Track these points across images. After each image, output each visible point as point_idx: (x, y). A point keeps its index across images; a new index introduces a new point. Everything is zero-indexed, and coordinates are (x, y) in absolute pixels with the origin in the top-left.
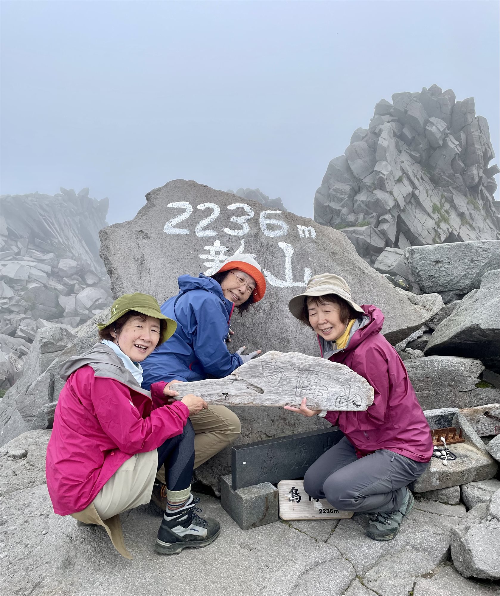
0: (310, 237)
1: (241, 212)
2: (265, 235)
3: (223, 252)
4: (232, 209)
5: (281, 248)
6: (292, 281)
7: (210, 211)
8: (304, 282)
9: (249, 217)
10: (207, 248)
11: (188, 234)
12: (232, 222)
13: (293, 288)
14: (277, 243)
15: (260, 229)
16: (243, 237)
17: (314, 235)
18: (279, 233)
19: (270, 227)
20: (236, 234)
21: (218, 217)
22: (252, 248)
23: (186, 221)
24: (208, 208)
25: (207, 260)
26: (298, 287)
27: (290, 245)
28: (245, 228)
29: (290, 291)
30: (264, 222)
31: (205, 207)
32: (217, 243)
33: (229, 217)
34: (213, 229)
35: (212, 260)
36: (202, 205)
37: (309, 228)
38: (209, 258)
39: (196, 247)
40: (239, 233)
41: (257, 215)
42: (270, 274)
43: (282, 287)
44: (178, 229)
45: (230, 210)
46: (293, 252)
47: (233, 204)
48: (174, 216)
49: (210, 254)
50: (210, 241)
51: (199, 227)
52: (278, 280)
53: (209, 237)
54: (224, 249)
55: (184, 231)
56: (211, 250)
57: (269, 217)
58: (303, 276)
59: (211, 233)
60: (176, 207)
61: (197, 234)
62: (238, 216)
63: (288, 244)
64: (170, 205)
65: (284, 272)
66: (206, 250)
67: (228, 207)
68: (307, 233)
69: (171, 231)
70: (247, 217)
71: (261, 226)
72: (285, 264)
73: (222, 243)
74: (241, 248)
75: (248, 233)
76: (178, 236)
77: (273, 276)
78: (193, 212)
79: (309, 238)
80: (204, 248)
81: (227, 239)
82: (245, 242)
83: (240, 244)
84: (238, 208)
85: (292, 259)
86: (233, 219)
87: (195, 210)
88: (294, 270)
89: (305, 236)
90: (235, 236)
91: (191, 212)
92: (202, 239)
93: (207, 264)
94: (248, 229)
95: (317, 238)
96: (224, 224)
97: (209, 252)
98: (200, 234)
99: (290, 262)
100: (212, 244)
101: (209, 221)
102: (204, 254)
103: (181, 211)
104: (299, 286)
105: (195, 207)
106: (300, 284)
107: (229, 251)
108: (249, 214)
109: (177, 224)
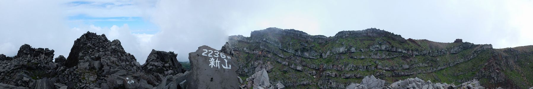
23: (207, 53)
30: (221, 55)
35: (212, 62)
39: (209, 59)
40: (217, 57)
44: (205, 55)
54: (214, 60)
60: (204, 50)
67: (214, 51)
72: (226, 64)
74: (217, 60)
77: (224, 66)
86: (215, 54)
87: (208, 51)
98: (209, 56)
101: (211, 54)
106: (229, 68)
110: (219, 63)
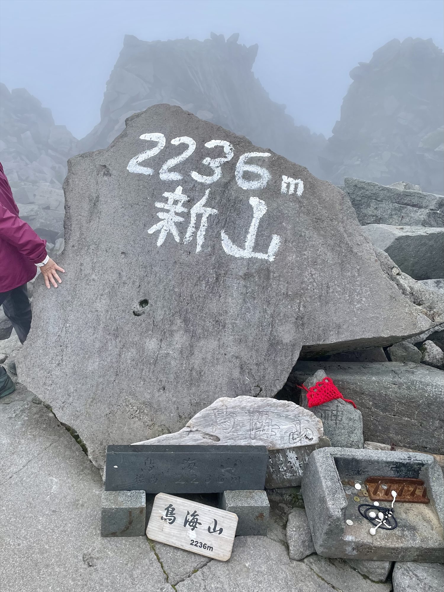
0: (295, 194)
1: (218, 152)
2: (238, 186)
3: (182, 202)
4: (209, 147)
5: (251, 206)
6: (251, 250)
7: (184, 147)
8: (267, 253)
9: (226, 160)
10: (166, 194)
11: (151, 174)
12: (204, 165)
13: (250, 259)
14: (248, 198)
15: (234, 177)
16: (210, 186)
17: (300, 192)
18: (255, 185)
19: (248, 176)
20: (203, 181)
21: (190, 156)
22: (216, 201)
23: (153, 158)
24: (183, 144)
25: (163, 210)
26: (257, 258)
27: (263, 202)
28: (216, 174)
29: (245, 263)
30: (241, 167)
31: (181, 142)
32: (179, 189)
33: (202, 158)
34: (180, 172)
35: (168, 211)
36: (178, 139)
37: (297, 181)
38: (165, 208)
39: (155, 193)
40: (207, 180)
41: (236, 159)
42: (227, 237)
43: (237, 256)
44: (142, 168)
45: (207, 148)
46: (264, 212)
47: (213, 141)
48: (143, 151)
49: (167, 203)
50: (171, 186)
51: (165, 167)
52: (235, 247)
53: (173, 181)
54: (185, 198)
55: (147, 171)
56: (169, 198)
57: (250, 161)
58: (268, 246)
59: (176, 177)
60: (148, 139)
61: (161, 176)
62: (213, 157)
63: (261, 201)
64: (142, 137)
65: (245, 237)
66: (164, 197)
67: (206, 145)
68: (292, 188)
69: (134, 169)
70: (223, 160)
71: (236, 173)
72: (249, 227)
73: (184, 192)
74: (203, 201)
75: (218, 180)
76: (140, 176)
77: (230, 241)
78: (165, 147)
79: (293, 195)
80: (163, 195)
81: (191, 187)
82: (210, 193)
83: (204, 195)
84: (216, 147)
85: (262, 221)
86: (207, 161)
87: (168, 145)
88: (259, 235)
89: (288, 191)
90: (202, 184)
91: (162, 148)
92: (164, 182)
93: (160, 215)
94: (219, 176)
95: (303, 196)
96: (194, 167)
97: (167, 199)
98: (164, 176)
99: (257, 225)
100: (173, 191)
101: (178, 160)
102: (160, 201)
103: (152, 144)
104: (259, 257)
105: (168, 141)
106: (260, 256)
107: (189, 201)
108: (227, 155)
109: (143, 161)
110: (204, 219)
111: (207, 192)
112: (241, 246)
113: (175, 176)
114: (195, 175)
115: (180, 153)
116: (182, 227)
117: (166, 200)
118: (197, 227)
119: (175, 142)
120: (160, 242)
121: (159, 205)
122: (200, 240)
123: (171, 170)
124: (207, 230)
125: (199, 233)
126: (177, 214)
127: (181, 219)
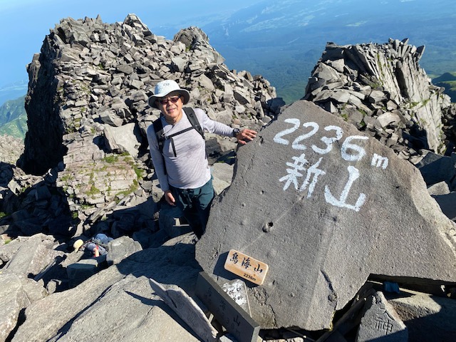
0: (381, 167)
1: (333, 133)
2: (342, 157)
3: (304, 164)
5: (348, 172)
6: (344, 202)
7: (311, 128)
8: (354, 205)
9: (337, 139)
10: (294, 158)
11: (287, 144)
12: (321, 141)
13: (342, 208)
14: (347, 166)
15: (340, 151)
16: (323, 156)
17: (385, 166)
18: (353, 158)
19: (349, 152)
21: (314, 135)
22: (326, 166)
23: (290, 134)
25: (290, 167)
26: (346, 208)
27: (358, 171)
28: (329, 148)
30: (346, 145)
31: (309, 125)
32: (303, 155)
33: (321, 136)
34: (305, 144)
36: (308, 123)
37: (384, 158)
38: (292, 166)
39: (287, 156)
41: (344, 138)
42: (329, 190)
43: (333, 204)
45: (326, 131)
46: (357, 177)
47: (330, 126)
48: (284, 129)
49: (293, 163)
50: (298, 153)
51: (297, 140)
52: (333, 198)
53: (300, 150)
55: (285, 142)
56: (296, 160)
57: (353, 142)
58: (356, 201)
60: (290, 122)
61: (293, 146)
62: (329, 137)
63: (356, 169)
64: (286, 120)
65: (341, 192)
66: (292, 159)
68: (380, 163)
69: (278, 140)
70: (335, 139)
71: (342, 149)
72: (345, 186)
73: (307, 157)
75: (329, 152)
76: (280, 145)
77: (330, 194)
78: (299, 128)
81: (311, 155)
82: (322, 160)
83: (318, 161)
84: (332, 130)
85: (354, 183)
87: (301, 127)
88: (351, 192)
89: (376, 165)
90: (318, 153)
91: (297, 128)
92: (294, 150)
93: (289, 171)
94: (330, 150)
95: (386, 169)
96: (315, 142)
98: (295, 146)
99: (351, 185)
100: (299, 156)
101: (306, 137)
102: (290, 162)
103: (291, 126)
105: (302, 124)
107: (308, 164)
108: (338, 136)
109: (284, 135)
110: (316, 177)
111: (320, 159)
112: (338, 198)
113: (302, 147)
114: (314, 148)
115: (307, 133)
116: (300, 180)
117: (293, 161)
118: (310, 181)
119: (306, 125)
120: (286, 187)
121: (289, 164)
122: (311, 190)
123: (300, 143)
124: (316, 184)
125: (311, 185)
126: (299, 171)
127: (301, 175)
